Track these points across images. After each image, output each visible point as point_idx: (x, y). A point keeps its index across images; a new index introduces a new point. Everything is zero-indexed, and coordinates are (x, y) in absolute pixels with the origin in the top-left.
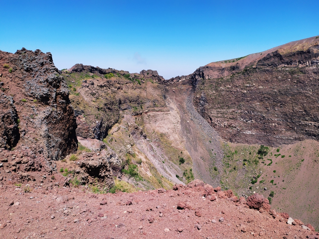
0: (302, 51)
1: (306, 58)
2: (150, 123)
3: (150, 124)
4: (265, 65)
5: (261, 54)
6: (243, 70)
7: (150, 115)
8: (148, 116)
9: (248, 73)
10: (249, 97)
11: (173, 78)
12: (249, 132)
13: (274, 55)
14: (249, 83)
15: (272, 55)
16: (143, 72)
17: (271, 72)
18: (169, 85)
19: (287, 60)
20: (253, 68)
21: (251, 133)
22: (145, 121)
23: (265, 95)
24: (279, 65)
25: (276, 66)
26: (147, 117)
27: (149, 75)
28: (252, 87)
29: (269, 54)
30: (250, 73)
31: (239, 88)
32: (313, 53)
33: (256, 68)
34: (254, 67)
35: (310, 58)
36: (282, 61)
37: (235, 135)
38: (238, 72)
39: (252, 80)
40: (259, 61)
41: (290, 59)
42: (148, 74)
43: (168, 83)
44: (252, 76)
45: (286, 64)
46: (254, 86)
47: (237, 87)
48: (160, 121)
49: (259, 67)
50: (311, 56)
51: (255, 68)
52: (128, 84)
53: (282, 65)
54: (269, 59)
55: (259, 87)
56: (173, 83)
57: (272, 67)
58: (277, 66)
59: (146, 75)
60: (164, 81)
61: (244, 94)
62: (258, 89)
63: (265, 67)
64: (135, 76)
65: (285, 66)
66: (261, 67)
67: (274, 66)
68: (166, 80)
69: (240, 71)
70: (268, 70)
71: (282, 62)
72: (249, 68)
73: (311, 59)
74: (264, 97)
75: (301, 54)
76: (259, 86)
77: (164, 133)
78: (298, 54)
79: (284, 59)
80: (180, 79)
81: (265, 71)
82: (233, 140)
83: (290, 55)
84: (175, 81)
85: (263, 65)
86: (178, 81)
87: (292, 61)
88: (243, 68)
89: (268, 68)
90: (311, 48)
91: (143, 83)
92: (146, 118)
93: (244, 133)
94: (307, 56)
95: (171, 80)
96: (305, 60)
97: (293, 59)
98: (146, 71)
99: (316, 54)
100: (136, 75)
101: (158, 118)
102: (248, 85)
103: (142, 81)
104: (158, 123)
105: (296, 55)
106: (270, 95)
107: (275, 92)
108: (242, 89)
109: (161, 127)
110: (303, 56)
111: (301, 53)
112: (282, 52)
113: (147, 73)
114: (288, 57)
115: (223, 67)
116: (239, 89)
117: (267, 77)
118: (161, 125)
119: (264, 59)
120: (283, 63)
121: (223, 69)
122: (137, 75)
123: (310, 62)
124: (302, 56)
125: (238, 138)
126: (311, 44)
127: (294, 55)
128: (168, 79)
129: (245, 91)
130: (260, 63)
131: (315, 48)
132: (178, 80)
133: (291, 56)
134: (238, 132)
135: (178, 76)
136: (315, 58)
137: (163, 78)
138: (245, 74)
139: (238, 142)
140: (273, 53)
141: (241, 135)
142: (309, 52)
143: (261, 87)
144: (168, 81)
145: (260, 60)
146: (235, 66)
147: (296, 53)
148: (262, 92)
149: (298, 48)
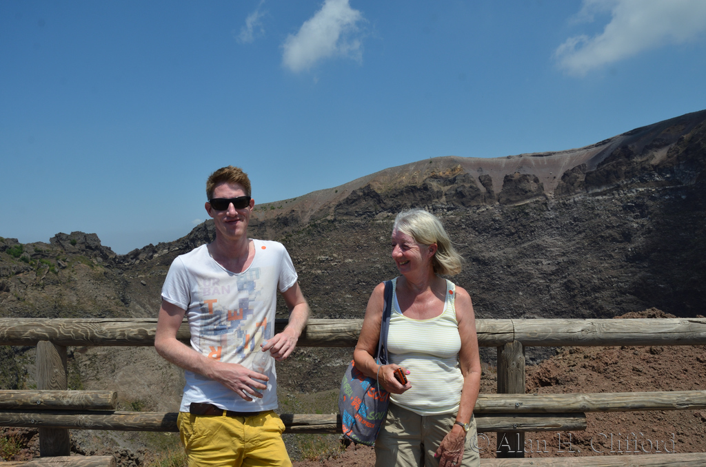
0: (415, 187)
1: (423, 199)
2: (99, 376)
3: (98, 379)
4: (351, 215)
5: (336, 192)
6: (307, 226)
7: (95, 356)
8: (90, 359)
9: (319, 232)
10: (328, 284)
11: (137, 250)
12: (338, 361)
13: (364, 194)
14: (323, 253)
15: (361, 194)
16: (59, 238)
17: (364, 228)
18: (128, 269)
19: (391, 203)
20: (329, 221)
21: (342, 364)
22: (83, 374)
23: (360, 277)
24: (377, 214)
25: (372, 215)
26: (88, 362)
27: (77, 247)
28: (331, 260)
29: (354, 192)
30: (323, 230)
31: (304, 265)
32: (433, 191)
33: (335, 220)
34: (329, 218)
35: (429, 199)
36: (383, 205)
37: (309, 373)
38: (297, 229)
39: (330, 246)
40: (338, 206)
41: (395, 202)
42: (74, 243)
43: (126, 264)
44: (328, 237)
45: (389, 212)
46: (336, 258)
47: (299, 263)
48: (124, 368)
49: (340, 218)
50: (430, 196)
51: (332, 222)
52: (21, 275)
53: (383, 213)
54: (357, 202)
55: (346, 261)
56: (138, 262)
57: (365, 218)
58: (374, 215)
59: (67, 245)
60: (114, 259)
61: (316, 277)
62: (345, 265)
63: (352, 217)
64: (36, 250)
65: (388, 216)
66: (345, 218)
67: (369, 216)
68: (120, 257)
69: (302, 228)
70: (358, 225)
71: (382, 208)
72: (319, 222)
73: (431, 201)
74: (359, 282)
75: (412, 191)
76: (345, 258)
77: (141, 399)
78: (407, 192)
79: (385, 201)
80: (155, 252)
81: (353, 226)
82: (308, 386)
83: (394, 194)
84: (142, 257)
85: (347, 214)
86: (151, 257)
87: (399, 206)
88: (306, 219)
89: (357, 221)
90: (428, 182)
91: (64, 268)
92: (85, 365)
93: (328, 365)
94: (424, 197)
95: (132, 256)
96: (423, 204)
97: (400, 202)
98: (67, 236)
99: (438, 192)
100: (39, 248)
101: (117, 360)
102: (323, 257)
103: (59, 265)
104: (121, 373)
105: (405, 194)
106: (369, 277)
107: (379, 270)
108: (312, 267)
109: (129, 383)
110: (417, 195)
111: (412, 189)
112: (379, 188)
113: (69, 241)
114: (391, 197)
115: (261, 219)
116: (304, 268)
117: (357, 239)
118: (129, 379)
119: (347, 202)
120: (384, 209)
121: (262, 224)
122: (44, 248)
123: (431, 207)
124: (415, 196)
125: (319, 380)
126: (426, 174)
127: (401, 193)
128: (125, 253)
129: (319, 272)
130: (341, 211)
131: (433, 181)
132: (151, 254)
133: (397, 196)
134: (316, 365)
135: (151, 244)
136: (437, 200)
137: (112, 252)
138: (314, 234)
139: (319, 390)
140: (361, 189)
141: (323, 372)
142: (425, 188)
143: (350, 260)
144: (125, 258)
145: (340, 204)
146: (288, 217)
147: (404, 190)
148: (353, 271)
149: (405, 180)
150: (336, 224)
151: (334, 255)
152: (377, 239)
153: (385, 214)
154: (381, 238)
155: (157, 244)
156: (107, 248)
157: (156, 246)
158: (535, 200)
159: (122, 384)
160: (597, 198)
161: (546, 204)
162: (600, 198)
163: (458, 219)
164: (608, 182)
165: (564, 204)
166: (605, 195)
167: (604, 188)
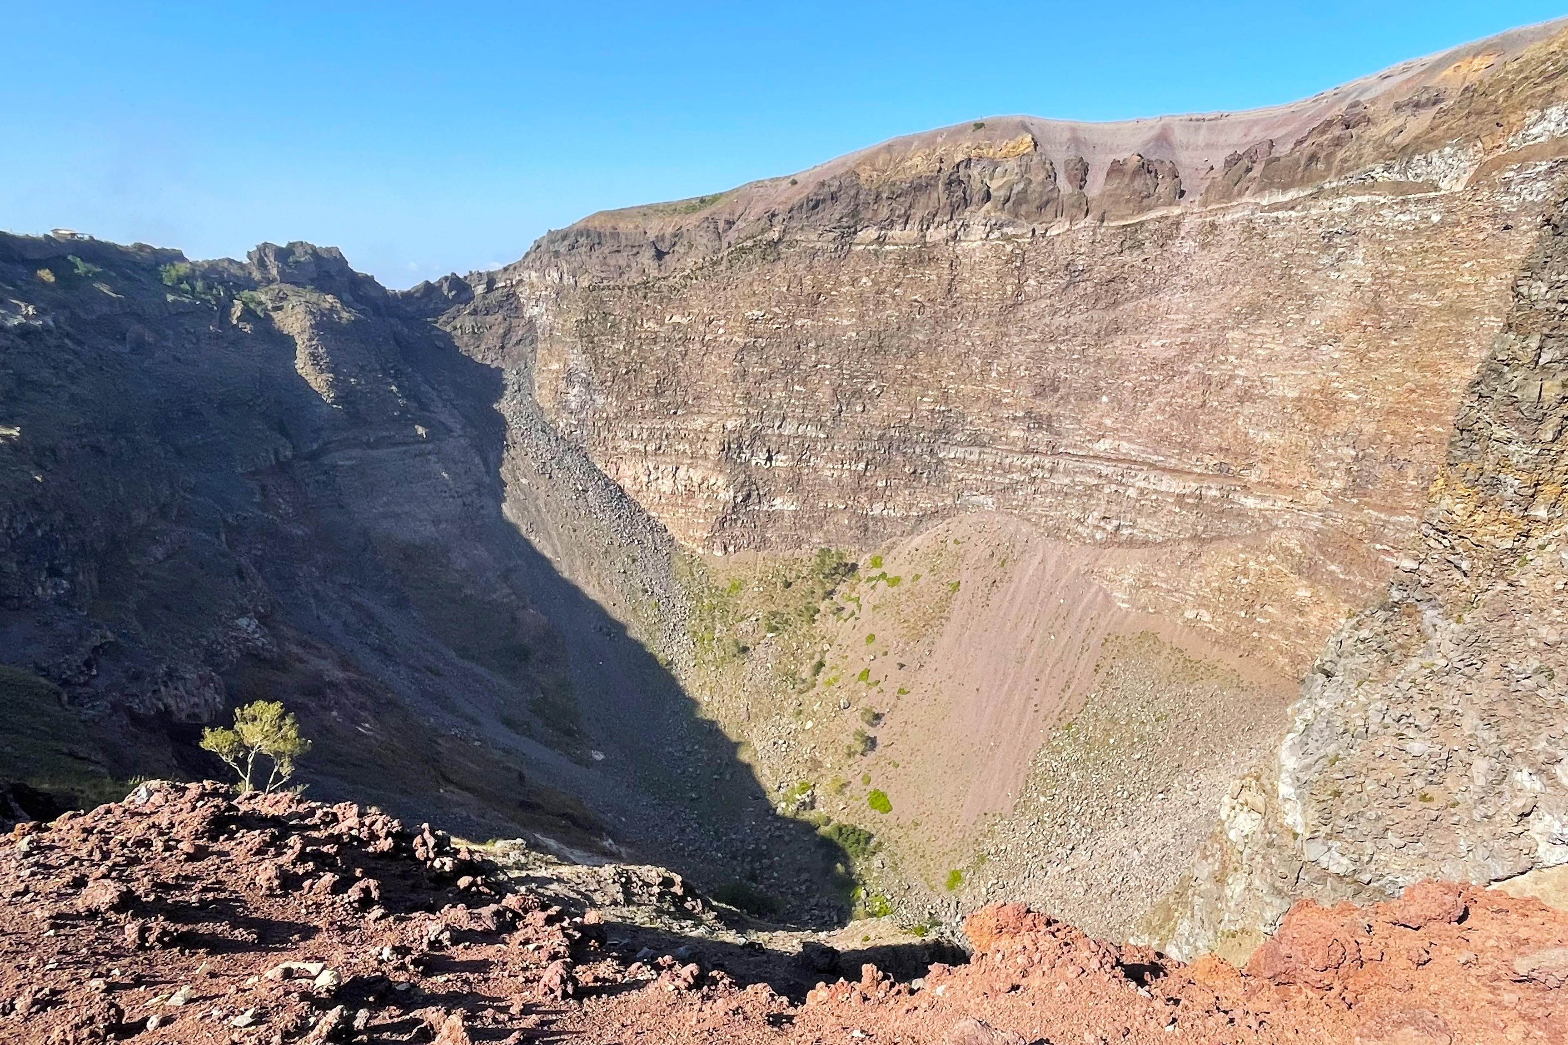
0: (934, 178)
1: (948, 205)
4: (809, 232)
5: (793, 184)
6: (729, 250)
9: (750, 264)
10: (762, 365)
14: (756, 306)
15: (834, 188)
17: (833, 259)
20: (769, 242)
21: (781, 508)
24: (859, 231)
25: (848, 235)
28: (771, 320)
30: (758, 261)
31: (721, 327)
33: (780, 240)
34: (770, 236)
35: (960, 205)
39: (769, 292)
40: (788, 212)
44: (765, 274)
45: (883, 229)
46: (776, 314)
48: (391, 490)
49: (788, 236)
50: (962, 198)
51: (775, 244)
53: (870, 230)
54: (824, 206)
55: (797, 322)
57: (835, 238)
58: (852, 233)
61: (742, 350)
63: (812, 237)
65: (879, 237)
66: (798, 237)
67: (843, 234)
69: (719, 255)
70: (822, 253)
71: (870, 220)
72: (751, 243)
73: (964, 211)
74: (818, 363)
75: (929, 187)
76: (795, 316)
81: (814, 254)
85: (802, 230)
86: (456, 298)
87: (901, 217)
88: (729, 238)
89: (821, 245)
96: (946, 215)
97: (904, 209)
102: (755, 314)
106: (836, 354)
107: (855, 342)
111: (929, 184)
112: (867, 178)
119: (806, 204)
120: (873, 222)
123: (961, 222)
127: (907, 190)
129: (747, 340)
133: (898, 196)
136: (973, 209)
143: (803, 321)
144: (404, 297)
145: (794, 209)
149: (919, 165)
150: (782, 248)
151: (777, 310)
152: (854, 281)
153: (872, 233)
154: (864, 280)
155: (467, 274)
156: (367, 276)
157: (466, 278)
158: (1159, 214)
159: (385, 516)
160: (1275, 214)
161: (1177, 224)
162: (1280, 214)
163: (1009, 248)
164: (1303, 182)
165: (1213, 225)
166: (1293, 208)
167: (1292, 194)
